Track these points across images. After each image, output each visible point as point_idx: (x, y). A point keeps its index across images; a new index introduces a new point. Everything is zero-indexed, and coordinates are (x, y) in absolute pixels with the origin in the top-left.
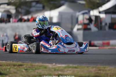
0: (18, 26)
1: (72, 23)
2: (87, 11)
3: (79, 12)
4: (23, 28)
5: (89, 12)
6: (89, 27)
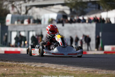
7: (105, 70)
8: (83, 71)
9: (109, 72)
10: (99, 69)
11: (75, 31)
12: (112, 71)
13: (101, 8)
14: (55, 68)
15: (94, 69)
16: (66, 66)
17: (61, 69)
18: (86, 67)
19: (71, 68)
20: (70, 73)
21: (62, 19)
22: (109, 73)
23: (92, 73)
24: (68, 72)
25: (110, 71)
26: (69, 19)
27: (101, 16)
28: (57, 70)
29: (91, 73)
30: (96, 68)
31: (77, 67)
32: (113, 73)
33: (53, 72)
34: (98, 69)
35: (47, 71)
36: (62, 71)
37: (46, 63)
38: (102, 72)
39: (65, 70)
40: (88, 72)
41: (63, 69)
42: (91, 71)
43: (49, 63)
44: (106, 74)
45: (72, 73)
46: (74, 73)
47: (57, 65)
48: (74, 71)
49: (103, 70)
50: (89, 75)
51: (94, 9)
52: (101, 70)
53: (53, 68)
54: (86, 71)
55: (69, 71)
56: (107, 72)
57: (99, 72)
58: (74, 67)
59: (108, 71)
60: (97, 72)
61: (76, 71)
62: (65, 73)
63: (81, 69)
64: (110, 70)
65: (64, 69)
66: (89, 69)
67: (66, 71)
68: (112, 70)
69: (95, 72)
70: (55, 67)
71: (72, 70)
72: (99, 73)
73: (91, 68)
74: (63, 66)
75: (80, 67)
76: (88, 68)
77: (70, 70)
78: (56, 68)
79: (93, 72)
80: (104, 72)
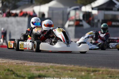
0: (7, 20)
1: (63, 19)
2: (78, 7)
3: (70, 7)
4: (11, 23)
5: (81, 7)
6: (81, 23)
7: (34, 63)
8: (12, 63)
10: (28, 61)
11: (6, 25)
13: (34, 2)
15: (23, 61)
18: (15, 60)
22: (38, 65)
23: (21, 64)
25: (38, 63)
30: (25, 60)
31: (6, 59)
34: (27, 61)
38: (30, 64)
40: (17, 64)
42: (19, 63)
44: (34, 65)
46: (3, 64)
48: (2, 63)
49: (32, 62)
50: (18, 66)
51: (27, 3)
52: (29, 62)
54: (15, 63)
57: (27, 64)
58: (3, 59)
59: (36, 63)
60: (26, 64)
61: (4, 63)
63: (10, 61)
64: (39, 62)
66: (18, 61)
68: (40, 62)
69: (23, 64)
72: (28, 64)
73: (20, 60)
75: (9, 59)
76: (17, 60)
79: (22, 63)
80: (33, 64)
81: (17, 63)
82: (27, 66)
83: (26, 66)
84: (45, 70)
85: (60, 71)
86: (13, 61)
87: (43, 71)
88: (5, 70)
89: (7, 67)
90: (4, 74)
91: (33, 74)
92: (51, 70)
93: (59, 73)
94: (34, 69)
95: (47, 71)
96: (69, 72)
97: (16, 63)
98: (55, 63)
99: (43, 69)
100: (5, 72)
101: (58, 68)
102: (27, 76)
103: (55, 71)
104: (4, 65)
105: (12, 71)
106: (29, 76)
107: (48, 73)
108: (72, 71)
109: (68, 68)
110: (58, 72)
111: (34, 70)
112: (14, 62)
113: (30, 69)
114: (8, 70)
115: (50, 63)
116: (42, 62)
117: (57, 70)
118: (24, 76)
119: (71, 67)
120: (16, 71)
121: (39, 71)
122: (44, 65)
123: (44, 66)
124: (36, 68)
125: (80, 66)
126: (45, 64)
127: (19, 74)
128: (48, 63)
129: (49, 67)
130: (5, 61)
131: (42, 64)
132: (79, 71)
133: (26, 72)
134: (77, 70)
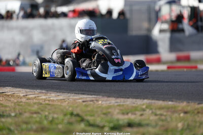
6: (180, 26)
7: (114, 99)
8: (75, 100)
9: (121, 102)
10: (103, 96)
12: (126, 100)
14: (24, 96)
15: (93, 96)
16: (44, 91)
17: (35, 97)
18: (79, 94)
19: (53, 95)
20: (51, 103)
21: (29, 10)
22: (122, 104)
23: (91, 103)
24: (47, 102)
25: (122, 100)
26: (42, 10)
27: (98, 6)
28: (28, 99)
29: (89, 103)
30: (97, 95)
31: (63, 92)
32: (128, 103)
33: (21, 102)
34: (101, 97)
35: (10, 101)
36: (37, 101)
37: (7, 86)
38: (109, 102)
39: (42, 99)
40: (83, 102)
41: (38, 97)
42: (88, 99)
43: (13, 87)
44: (116, 104)
45: (55, 103)
46: (59, 103)
47: (28, 90)
48: (57, 100)
49: (110, 99)
50: (86, 106)
52: (106, 98)
53: (22, 95)
54: (80, 101)
55: (49, 101)
56: (117, 102)
57: (103, 101)
58: (58, 94)
59: (119, 100)
60: (100, 102)
61: (61, 100)
62: (43, 103)
64: (123, 98)
65: (41, 97)
66: (85, 96)
67: (45, 100)
68: (125, 98)
69: (95, 102)
70: (24, 94)
71: (55, 99)
72: (104, 103)
73: (88, 95)
74: (39, 91)
75: (69, 93)
76: (83, 94)
77: (52, 98)
78: (26, 95)
79: (92, 101)
80: (113, 101)
81: (84, 100)
82: (102, 105)
83: (100, 105)
84: (139, 113)
85: (165, 113)
86: (77, 97)
87: (135, 114)
88: (65, 115)
89: (67, 107)
90: (66, 121)
91: (118, 120)
92: (148, 112)
93: (163, 117)
94: (117, 111)
95: (142, 115)
96: (182, 115)
97: (82, 100)
98: (153, 98)
99: (133, 110)
100: (66, 117)
101: (161, 108)
102: (107, 124)
103: (156, 115)
104: (61, 105)
105: (78, 115)
106: (112, 125)
107: (143, 117)
108: (186, 113)
109: (180, 108)
110: (161, 115)
111: (118, 113)
112: (79, 99)
113: (110, 110)
114: (72, 114)
115: (144, 99)
116: (128, 98)
117: (159, 112)
118: (101, 124)
119: (183, 105)
120: (86, 115)
121: (127, 114)
122: (134, 103)
123: (134, 105)
124: (121, 110)
125: (199, 104)
126: (134, 100)
127: (91, 122)
128: (141, 99)
129: (144, 107)
130: (61, 97)
131: (129, 102)
132: (198, 112)
133: (103, 116)
134: (196, 112)
